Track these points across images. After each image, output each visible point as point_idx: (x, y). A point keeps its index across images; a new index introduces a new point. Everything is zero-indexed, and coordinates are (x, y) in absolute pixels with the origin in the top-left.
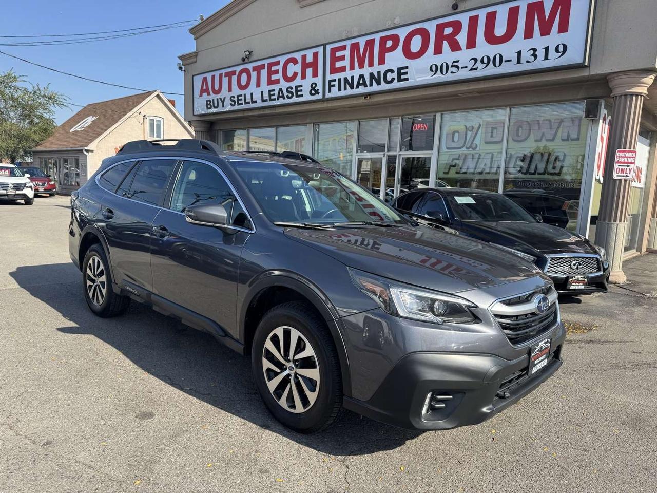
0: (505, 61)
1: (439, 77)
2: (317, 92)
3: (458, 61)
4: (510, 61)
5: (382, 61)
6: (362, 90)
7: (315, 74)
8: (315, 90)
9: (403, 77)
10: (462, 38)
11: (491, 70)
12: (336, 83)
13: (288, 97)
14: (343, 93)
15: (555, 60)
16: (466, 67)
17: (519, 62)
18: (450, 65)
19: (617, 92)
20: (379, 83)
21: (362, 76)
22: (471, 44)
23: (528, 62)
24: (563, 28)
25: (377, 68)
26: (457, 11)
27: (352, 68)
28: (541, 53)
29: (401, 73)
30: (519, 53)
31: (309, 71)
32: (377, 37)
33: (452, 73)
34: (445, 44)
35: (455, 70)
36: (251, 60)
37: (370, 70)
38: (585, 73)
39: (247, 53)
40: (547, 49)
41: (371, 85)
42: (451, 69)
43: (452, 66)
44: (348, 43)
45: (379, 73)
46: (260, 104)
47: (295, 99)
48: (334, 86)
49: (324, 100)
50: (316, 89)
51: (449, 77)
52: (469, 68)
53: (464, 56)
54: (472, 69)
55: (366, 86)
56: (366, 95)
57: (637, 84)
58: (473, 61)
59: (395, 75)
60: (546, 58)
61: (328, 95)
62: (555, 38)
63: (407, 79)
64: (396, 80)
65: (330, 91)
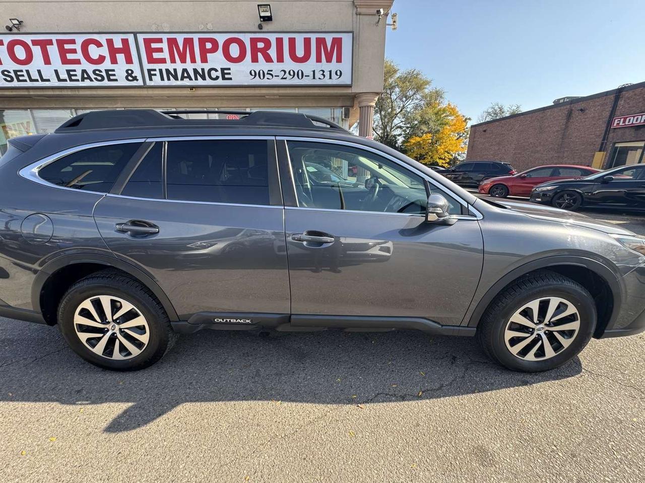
0: (305, 76)
1: (257, 81)
2: (135, 79)
3: (272, 71)
4: (309, 76)
5: (204, 60)
6: (187, 82)
7: (129, 60)
8: (132, 77)
9: (227, 76)
10: (273, 52)
11: (296, 81)
12: (157, 73)
13: (96, 79)
14: (166, 83)
15: (335, 81)
16: (278, 76)
17: (314, 78)
18: (266, 73)
19: (364, 104)
20: (204, 78)
21: (185, 70)
22: (280, 59)
23: (320, 78)
24: (339, 60)
25: (199, 65)
26: (261, 30)
27: (173, 61)
28: (327, 74)
29: (224, 72)
30: (314, 72)
31: (121, 57)
32: (196, 38)
33: (268, 79)
34: (260, 55)
35: (270, 77)
36: (22, 31)
37: (194, 66)
38: (349, 91)
39: (15, 22)
40: (330, 72)
41: (196, 79)
42: (267, 76)
43: (268, 74)
44: (165, 37)
45: (203, 70)
46: (54, 83)
47: (106, 83)
48: (155, 75)
49: (145, 87)
50: (133, 75)
51: (265, 82)
52: (281, 77)
53: (276, 67)
54: (282, 78)
55: (191, 79)
56: (192, 88)
57: (372, 100)
58: (283, 73)
59: (219, 74)
60: (330, 78)
61: (149, 83)
62: (334, 66)
63: (230, 79)
64: (221, 78)
65: (151, 79)
